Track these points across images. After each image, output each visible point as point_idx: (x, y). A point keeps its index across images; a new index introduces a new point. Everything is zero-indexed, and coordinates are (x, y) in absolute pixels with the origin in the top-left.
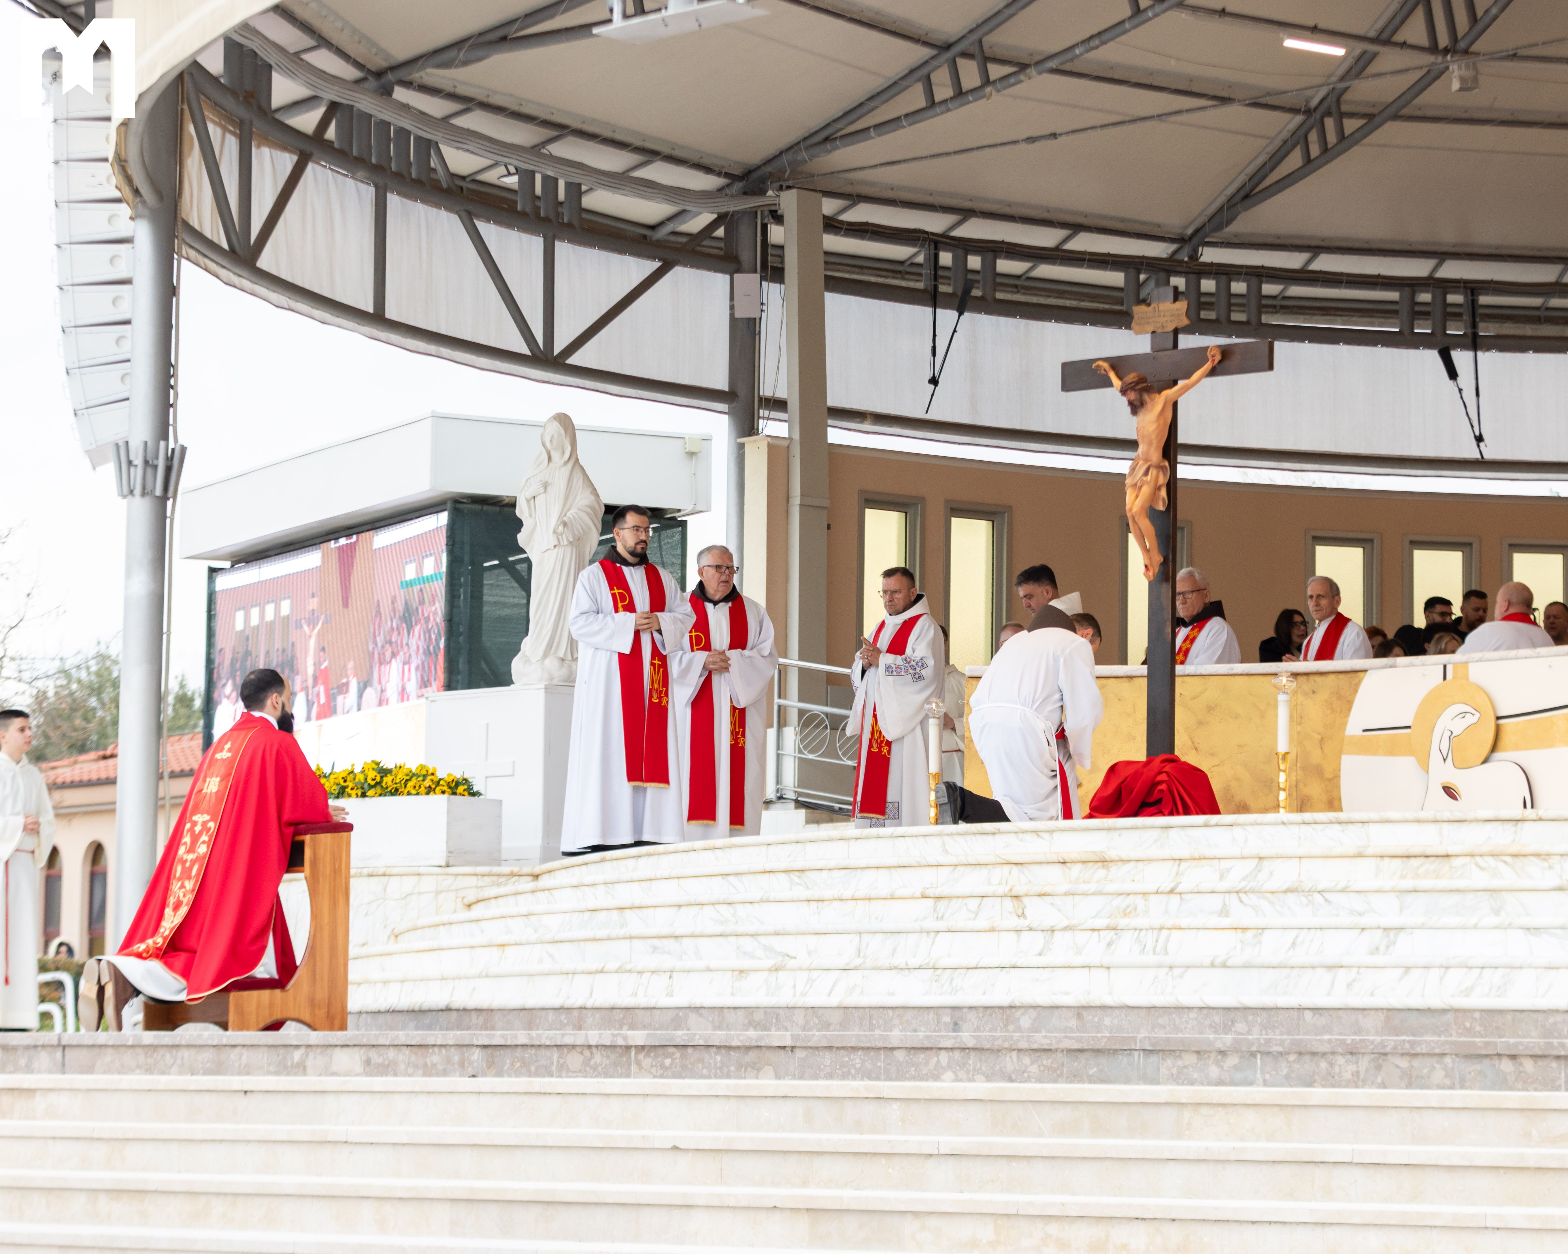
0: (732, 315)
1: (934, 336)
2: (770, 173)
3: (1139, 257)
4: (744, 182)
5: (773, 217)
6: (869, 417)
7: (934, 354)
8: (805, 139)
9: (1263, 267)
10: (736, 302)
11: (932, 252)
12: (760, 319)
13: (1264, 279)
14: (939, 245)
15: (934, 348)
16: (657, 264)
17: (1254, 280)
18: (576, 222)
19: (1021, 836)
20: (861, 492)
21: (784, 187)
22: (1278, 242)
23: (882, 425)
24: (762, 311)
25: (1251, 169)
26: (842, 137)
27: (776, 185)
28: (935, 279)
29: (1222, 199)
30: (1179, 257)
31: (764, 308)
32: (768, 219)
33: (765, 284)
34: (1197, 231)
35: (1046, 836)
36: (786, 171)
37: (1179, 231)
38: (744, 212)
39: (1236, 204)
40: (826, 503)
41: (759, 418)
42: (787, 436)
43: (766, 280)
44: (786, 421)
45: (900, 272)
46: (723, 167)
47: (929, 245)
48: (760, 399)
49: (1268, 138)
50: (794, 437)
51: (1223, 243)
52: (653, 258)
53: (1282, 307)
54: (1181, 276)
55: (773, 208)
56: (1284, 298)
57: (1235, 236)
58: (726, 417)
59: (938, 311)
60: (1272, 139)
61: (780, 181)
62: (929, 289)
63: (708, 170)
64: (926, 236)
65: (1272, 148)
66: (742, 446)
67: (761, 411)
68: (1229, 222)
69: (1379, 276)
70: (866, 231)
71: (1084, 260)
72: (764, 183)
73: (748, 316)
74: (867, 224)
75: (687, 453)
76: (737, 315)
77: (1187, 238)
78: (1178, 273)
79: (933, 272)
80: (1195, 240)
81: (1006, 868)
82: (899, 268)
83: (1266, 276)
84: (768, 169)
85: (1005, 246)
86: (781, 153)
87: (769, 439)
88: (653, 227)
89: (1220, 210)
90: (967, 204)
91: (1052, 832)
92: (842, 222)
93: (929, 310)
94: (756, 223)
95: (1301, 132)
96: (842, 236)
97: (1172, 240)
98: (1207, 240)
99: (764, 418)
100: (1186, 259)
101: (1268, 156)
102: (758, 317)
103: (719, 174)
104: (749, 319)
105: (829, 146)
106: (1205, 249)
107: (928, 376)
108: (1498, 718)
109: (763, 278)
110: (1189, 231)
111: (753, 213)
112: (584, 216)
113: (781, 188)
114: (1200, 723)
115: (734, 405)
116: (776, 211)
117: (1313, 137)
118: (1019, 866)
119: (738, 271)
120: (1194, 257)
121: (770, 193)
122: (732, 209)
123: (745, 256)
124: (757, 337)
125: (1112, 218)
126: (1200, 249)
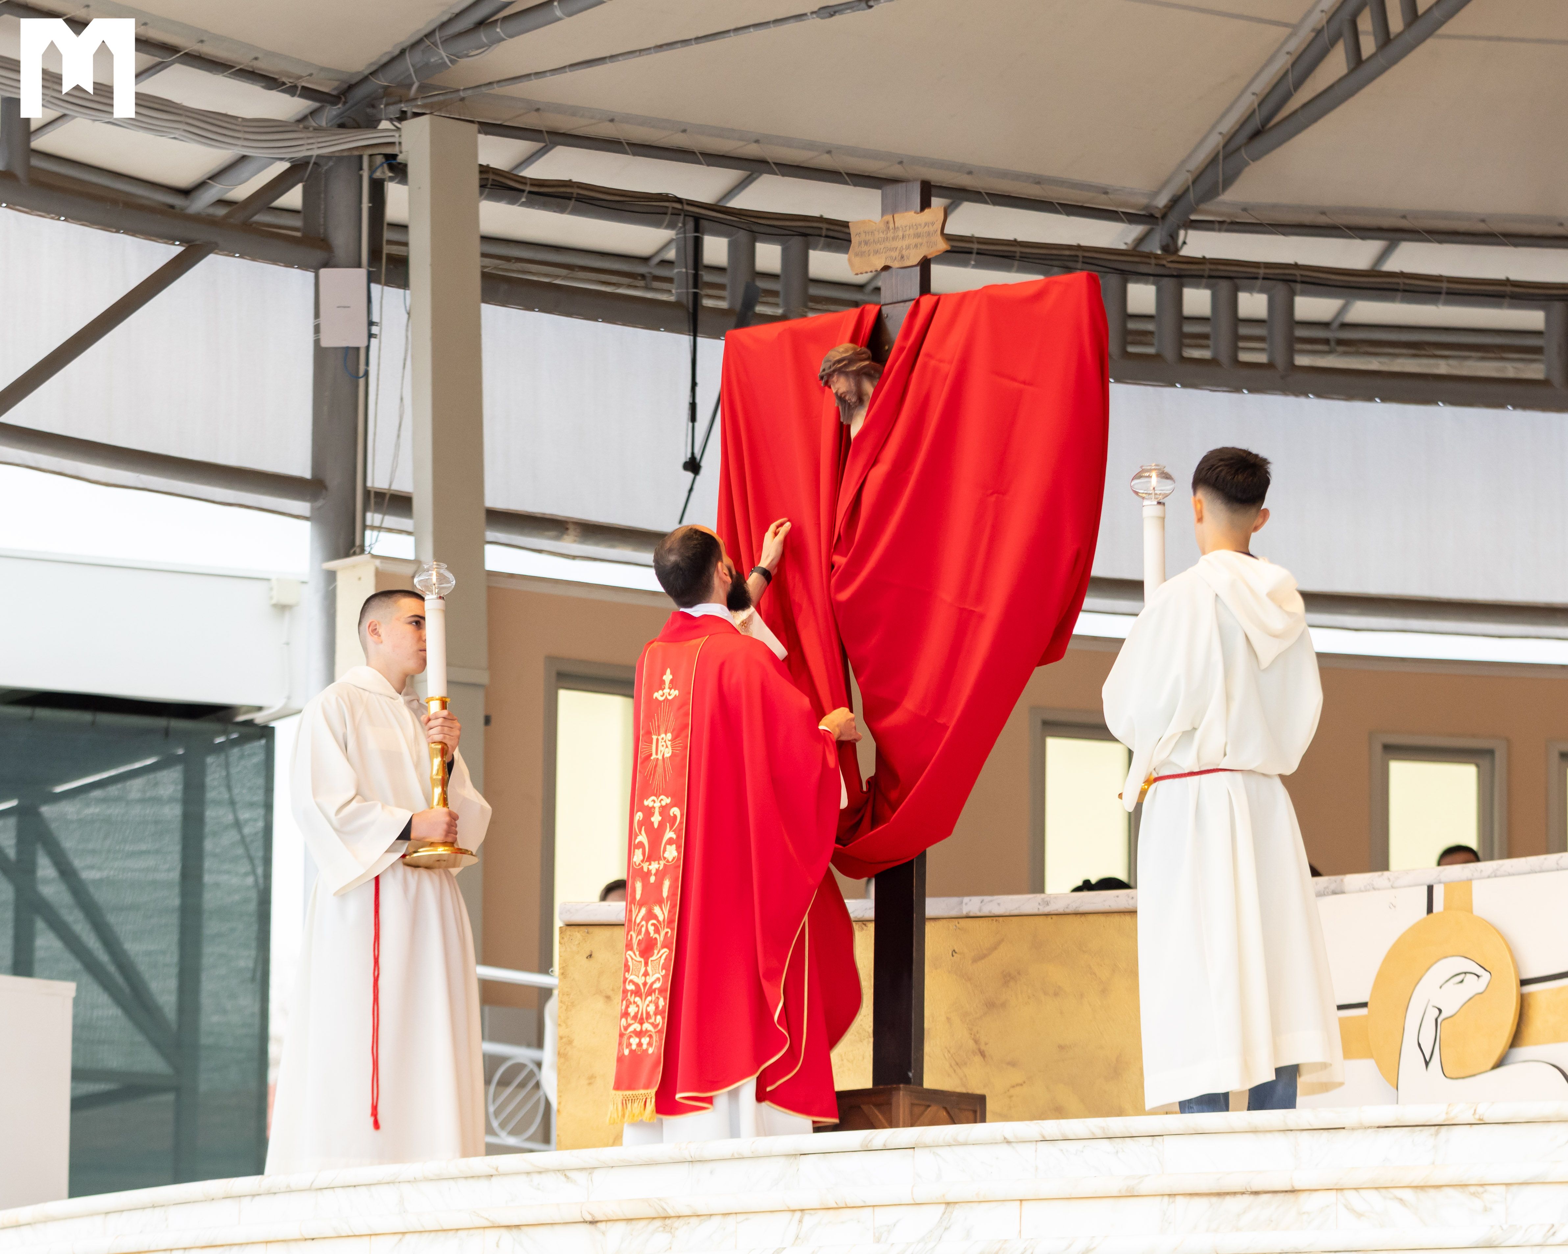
0: (317, 342)
1: (694, 384)
2: (386, 88)
3: (1069, 247)
4: (340, 106)
5: (392, 168)
6: (571, 527)
7: (693, 418)
8: (443, 25)
9: (1296, 266)
10: (323, 320)
11: (691, 235)
12: (368, 348)
13: (1298, 287)
14: (704, 223)
15: (693, 406)
16: (176, 249)
17: (1281, 289)
18: (19, 171)
19: (536, 1178)
20: (551, 659)
21: (409, 114)
22: (1322, 220)
23: (597, 544)
24: (371, 336)
25: (1261, 85)
26: (505, 18)
27: (394, 111)
28: (696, 285)
29: (1214, 141)
30: (1145, 248)
31: (375, 330)
32: (384, 172)
33: (376, 288)
34: (1175, 201)
35: (581, 1178)
36: (410, 86)
37: (1144, 201)
38: (338, 159)
39: (1238, 149)
40: (484, 678)
41: (364, 527)
42: (411, 556)
43: (378, 282)
44: (409, 533)
45: (643, 277)
46: (300, 77)
47: (684, 224)
48: (367, 492)
49: (1286, 25)
50: (423, 559)
51: (1221, 223)
52: (170, 239)
53: (1340, 342)
54: (1146, 282)
55: (389, 150)
56: (1345, 326)
57: (1245, 210)
58: (307, 525)
59: (700, 340)
60: (1295, 28)
61: (400, 101)
62: (685, 301)
63: (270, 82)
64: (678, 206)
65: (1295, 44)
66: (331, 576)
67: (369, 515)
68: (1228, 182)
69: (1507, 282)
70: (568, 197)
71: (969, 252)
72: (373, 106)
73: (344, 344)
74: (569, 184)
75: (275, 606)
76: (324, 343)
77: (1158, 215)
78: (1142, 277)
79: (691, 271)
80: (1173, 218)
81: (492, 1235)
82: (641, 269)
83: (1303, 282)
84: (381, 81)
85: (824, 226)
86: (403, 52)
87: (377, 562)
88: (186, 193)
89: (1213, 161)
90: (752, 150)
91: (591, 1169)
92: (524, 180)
93: (685, 340)
94: (361, 177)
95: (1345, 14)
96: (523, 205)
97: (1131, 218)
98: (1193, 217)
99: (373, 528)
100: (1159, 252)
101: (1290, 60)
102: (362, 344)
103: (292, 90)
104: (347, 349)
105: (483, 36)
106: (1191, 233)
107: (684, 457)
108: (1524, 982)
109: (372, 278)
110: (1162, 201)
111: (354, 160)
112: (35, 162)
113: (403, 117)
114: (991, 1006)
115: (320, 503)
116: (394, 156)
117: (1365, 23)
118: (515, 1232)
119: (326, 265)
120: (1171, 247)
121: (385, 124)
122: (316, 152)
123: (341, 238)
124: (362, 382)
125: (1017, 176)
126: (1182, 233)
